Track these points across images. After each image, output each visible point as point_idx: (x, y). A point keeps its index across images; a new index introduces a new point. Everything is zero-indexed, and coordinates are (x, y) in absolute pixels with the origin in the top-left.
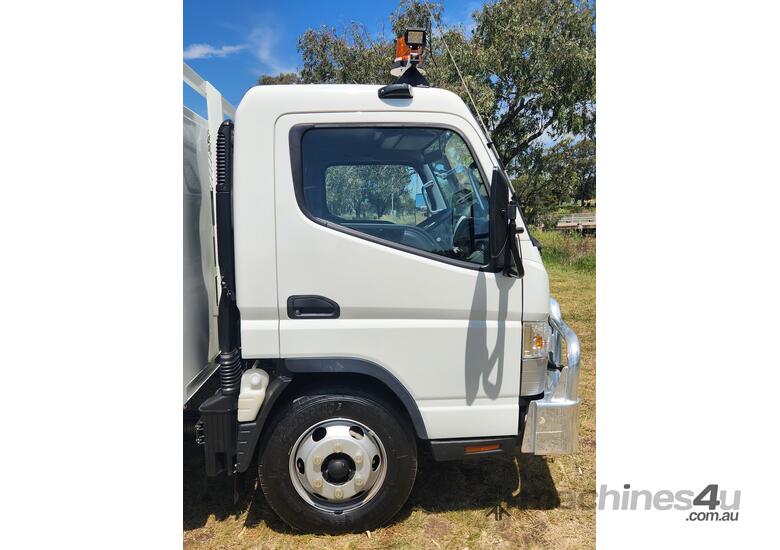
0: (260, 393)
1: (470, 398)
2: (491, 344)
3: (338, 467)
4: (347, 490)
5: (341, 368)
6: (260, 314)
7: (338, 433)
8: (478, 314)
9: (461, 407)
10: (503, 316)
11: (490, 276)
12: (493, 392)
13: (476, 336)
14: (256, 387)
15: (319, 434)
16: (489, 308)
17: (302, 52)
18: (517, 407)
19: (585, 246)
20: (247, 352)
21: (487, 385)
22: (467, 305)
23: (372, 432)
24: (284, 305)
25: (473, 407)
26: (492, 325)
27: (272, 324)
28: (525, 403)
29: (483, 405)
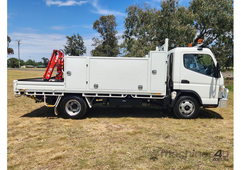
0: (176, 95)
1: (210, 98)
2: (214, 89)
3: (187, 108)
4: (188, 112)
5: (189, 92)
6: (177, 82)
7: (187, 103)
8: (212, 84)
9: (208, 99)
10: (216, 85)
11: (214, 78)
12: (214, 97)
13: (211, 88)
14: (175, 94)
15: (184, 103)
16: (214, 83)
17: (127, 13)
18: (218, 100)
19: (228, 82)
20: (174, 88)
21: (213, 96)
22: (210, 83)
23: (193, 103)
24: (181, 81)
25: (210, 99)
26: (214, 86)
27: (179, 84)
28: (219, 99)
29: (212, 99)
